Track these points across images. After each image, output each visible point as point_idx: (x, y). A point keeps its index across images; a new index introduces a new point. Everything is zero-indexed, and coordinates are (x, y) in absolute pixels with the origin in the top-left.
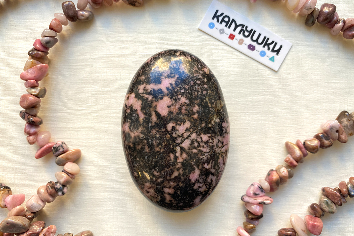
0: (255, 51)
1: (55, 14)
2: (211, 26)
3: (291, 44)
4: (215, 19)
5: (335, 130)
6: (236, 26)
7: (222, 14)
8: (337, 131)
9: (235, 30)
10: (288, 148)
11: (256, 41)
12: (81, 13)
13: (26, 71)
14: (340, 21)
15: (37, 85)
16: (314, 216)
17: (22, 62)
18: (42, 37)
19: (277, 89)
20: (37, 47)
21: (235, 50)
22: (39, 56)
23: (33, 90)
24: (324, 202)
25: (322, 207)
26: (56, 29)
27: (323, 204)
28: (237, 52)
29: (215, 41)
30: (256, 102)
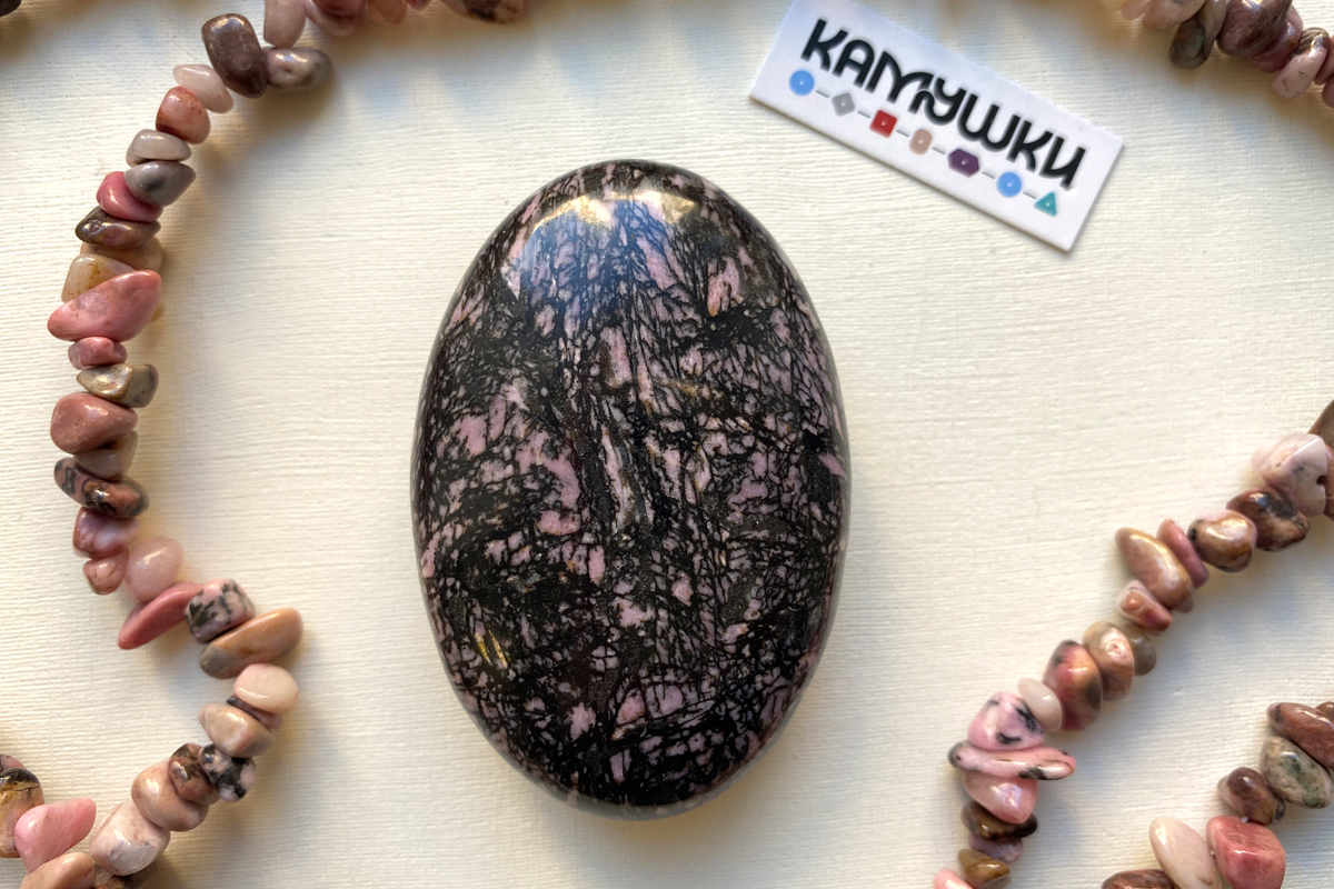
0: (978, 176)
1: (177, 70)
2: (802, 83)
3: (1119, 140)
4: (816, 57)
5: (1315, 474)
6: (901, 82)
7: (842, 35)
8: (1322, 480)
9: (894, 95)
10: (1130, 557)
11: (982, 134)
12: (280, 60)
13: (71, 303)
14: (1311, 40)
15: (118, 356)
16: (1245, 820)
17: (56, 264)
18: (129, 163)
19: (1073, 320)
20: (112, 203)
21: (899, 177)
22: (119, 241)
23: (103, 379)
24: (1281, 764)
25: (1276, 783)
26: (183, 128)
27: (1280, 771)
28: (905, 182)
29: (816, 141)
30: (990, 376)
